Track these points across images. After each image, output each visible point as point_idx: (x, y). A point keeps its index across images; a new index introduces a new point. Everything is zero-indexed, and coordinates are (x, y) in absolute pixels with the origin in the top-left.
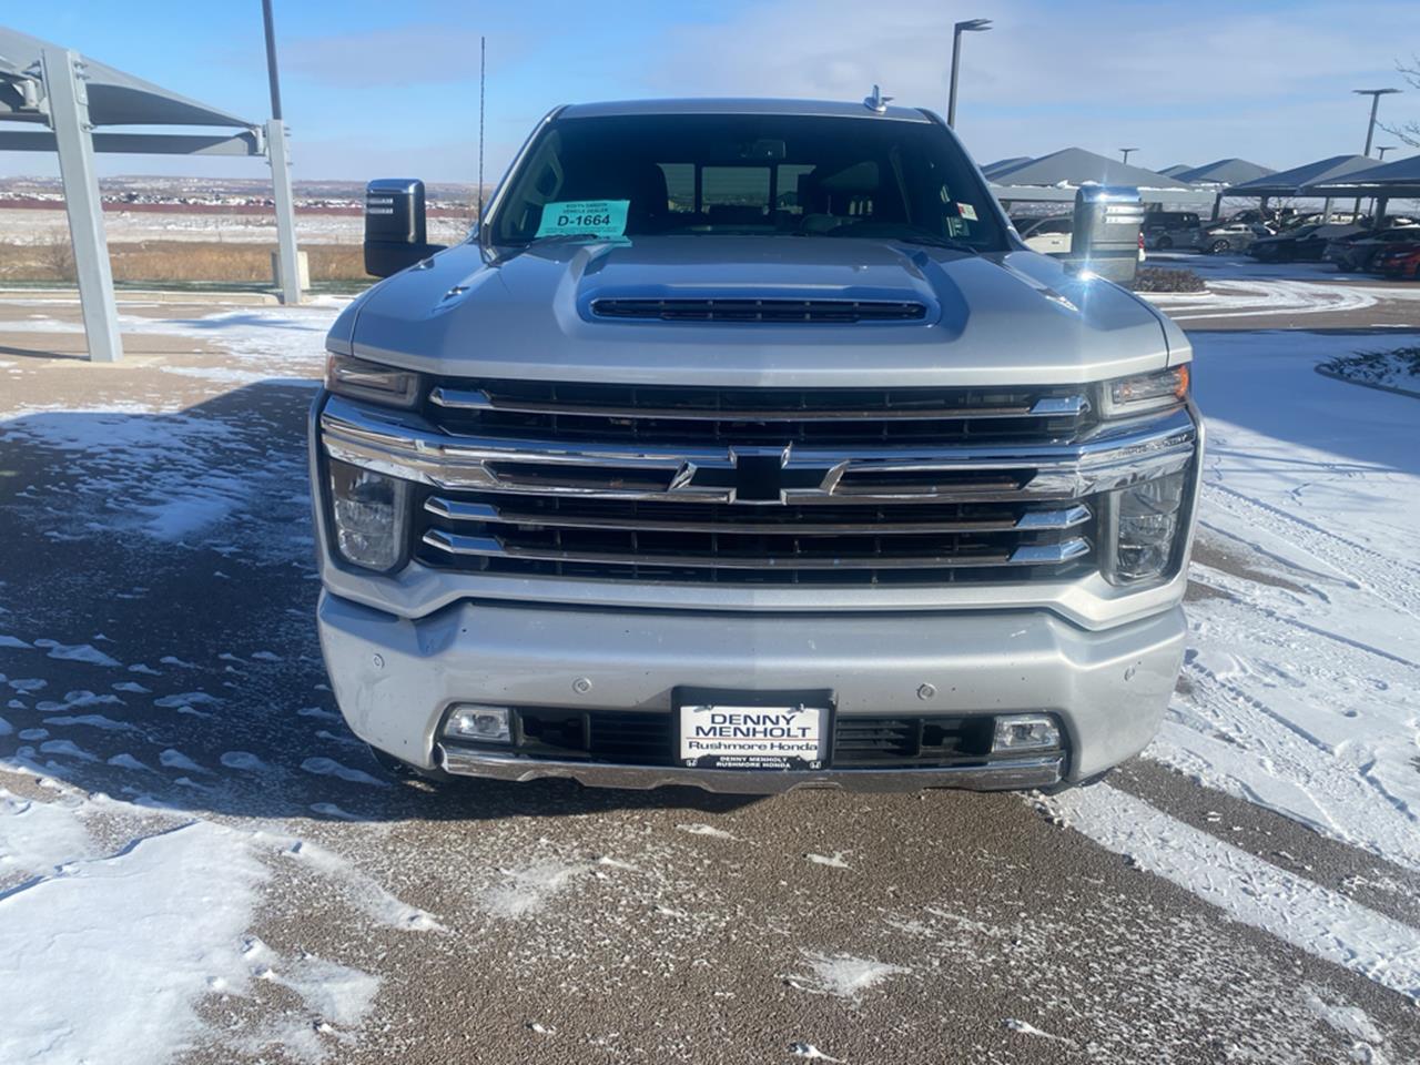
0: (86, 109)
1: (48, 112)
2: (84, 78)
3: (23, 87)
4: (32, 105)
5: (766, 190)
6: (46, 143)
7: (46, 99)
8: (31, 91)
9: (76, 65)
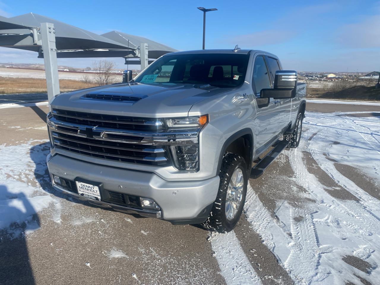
0: (147, 56)
1: (140, 57)
2: (148, 49)
3: (136, 51)
4: (137, 55)
5: (230, 70)
6: (138, 63)
7: (140, 54)
8: (137, 52)
9: (146, 46)
